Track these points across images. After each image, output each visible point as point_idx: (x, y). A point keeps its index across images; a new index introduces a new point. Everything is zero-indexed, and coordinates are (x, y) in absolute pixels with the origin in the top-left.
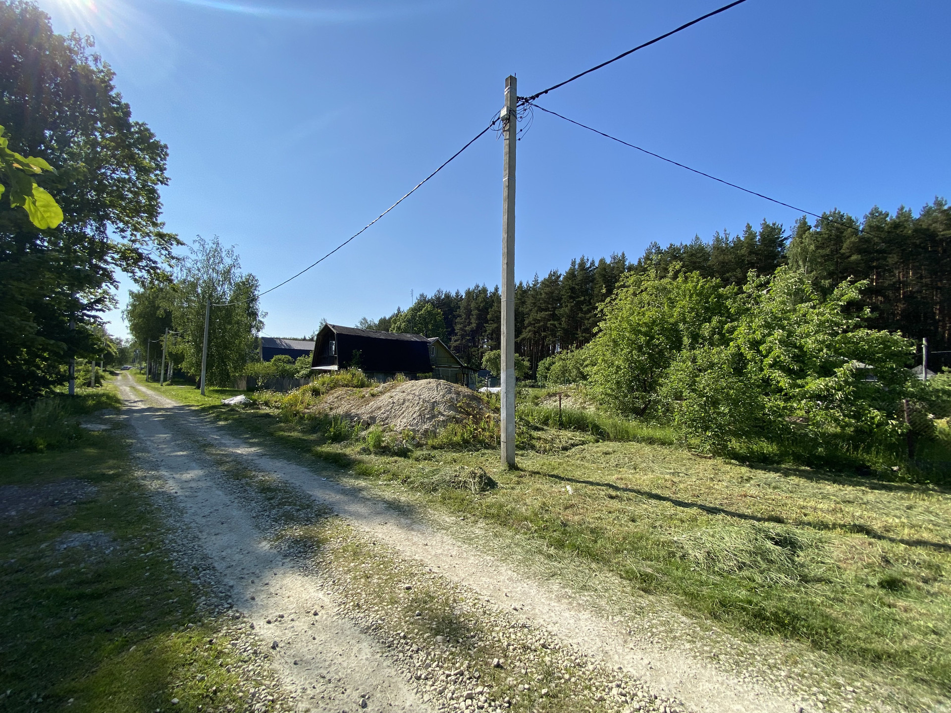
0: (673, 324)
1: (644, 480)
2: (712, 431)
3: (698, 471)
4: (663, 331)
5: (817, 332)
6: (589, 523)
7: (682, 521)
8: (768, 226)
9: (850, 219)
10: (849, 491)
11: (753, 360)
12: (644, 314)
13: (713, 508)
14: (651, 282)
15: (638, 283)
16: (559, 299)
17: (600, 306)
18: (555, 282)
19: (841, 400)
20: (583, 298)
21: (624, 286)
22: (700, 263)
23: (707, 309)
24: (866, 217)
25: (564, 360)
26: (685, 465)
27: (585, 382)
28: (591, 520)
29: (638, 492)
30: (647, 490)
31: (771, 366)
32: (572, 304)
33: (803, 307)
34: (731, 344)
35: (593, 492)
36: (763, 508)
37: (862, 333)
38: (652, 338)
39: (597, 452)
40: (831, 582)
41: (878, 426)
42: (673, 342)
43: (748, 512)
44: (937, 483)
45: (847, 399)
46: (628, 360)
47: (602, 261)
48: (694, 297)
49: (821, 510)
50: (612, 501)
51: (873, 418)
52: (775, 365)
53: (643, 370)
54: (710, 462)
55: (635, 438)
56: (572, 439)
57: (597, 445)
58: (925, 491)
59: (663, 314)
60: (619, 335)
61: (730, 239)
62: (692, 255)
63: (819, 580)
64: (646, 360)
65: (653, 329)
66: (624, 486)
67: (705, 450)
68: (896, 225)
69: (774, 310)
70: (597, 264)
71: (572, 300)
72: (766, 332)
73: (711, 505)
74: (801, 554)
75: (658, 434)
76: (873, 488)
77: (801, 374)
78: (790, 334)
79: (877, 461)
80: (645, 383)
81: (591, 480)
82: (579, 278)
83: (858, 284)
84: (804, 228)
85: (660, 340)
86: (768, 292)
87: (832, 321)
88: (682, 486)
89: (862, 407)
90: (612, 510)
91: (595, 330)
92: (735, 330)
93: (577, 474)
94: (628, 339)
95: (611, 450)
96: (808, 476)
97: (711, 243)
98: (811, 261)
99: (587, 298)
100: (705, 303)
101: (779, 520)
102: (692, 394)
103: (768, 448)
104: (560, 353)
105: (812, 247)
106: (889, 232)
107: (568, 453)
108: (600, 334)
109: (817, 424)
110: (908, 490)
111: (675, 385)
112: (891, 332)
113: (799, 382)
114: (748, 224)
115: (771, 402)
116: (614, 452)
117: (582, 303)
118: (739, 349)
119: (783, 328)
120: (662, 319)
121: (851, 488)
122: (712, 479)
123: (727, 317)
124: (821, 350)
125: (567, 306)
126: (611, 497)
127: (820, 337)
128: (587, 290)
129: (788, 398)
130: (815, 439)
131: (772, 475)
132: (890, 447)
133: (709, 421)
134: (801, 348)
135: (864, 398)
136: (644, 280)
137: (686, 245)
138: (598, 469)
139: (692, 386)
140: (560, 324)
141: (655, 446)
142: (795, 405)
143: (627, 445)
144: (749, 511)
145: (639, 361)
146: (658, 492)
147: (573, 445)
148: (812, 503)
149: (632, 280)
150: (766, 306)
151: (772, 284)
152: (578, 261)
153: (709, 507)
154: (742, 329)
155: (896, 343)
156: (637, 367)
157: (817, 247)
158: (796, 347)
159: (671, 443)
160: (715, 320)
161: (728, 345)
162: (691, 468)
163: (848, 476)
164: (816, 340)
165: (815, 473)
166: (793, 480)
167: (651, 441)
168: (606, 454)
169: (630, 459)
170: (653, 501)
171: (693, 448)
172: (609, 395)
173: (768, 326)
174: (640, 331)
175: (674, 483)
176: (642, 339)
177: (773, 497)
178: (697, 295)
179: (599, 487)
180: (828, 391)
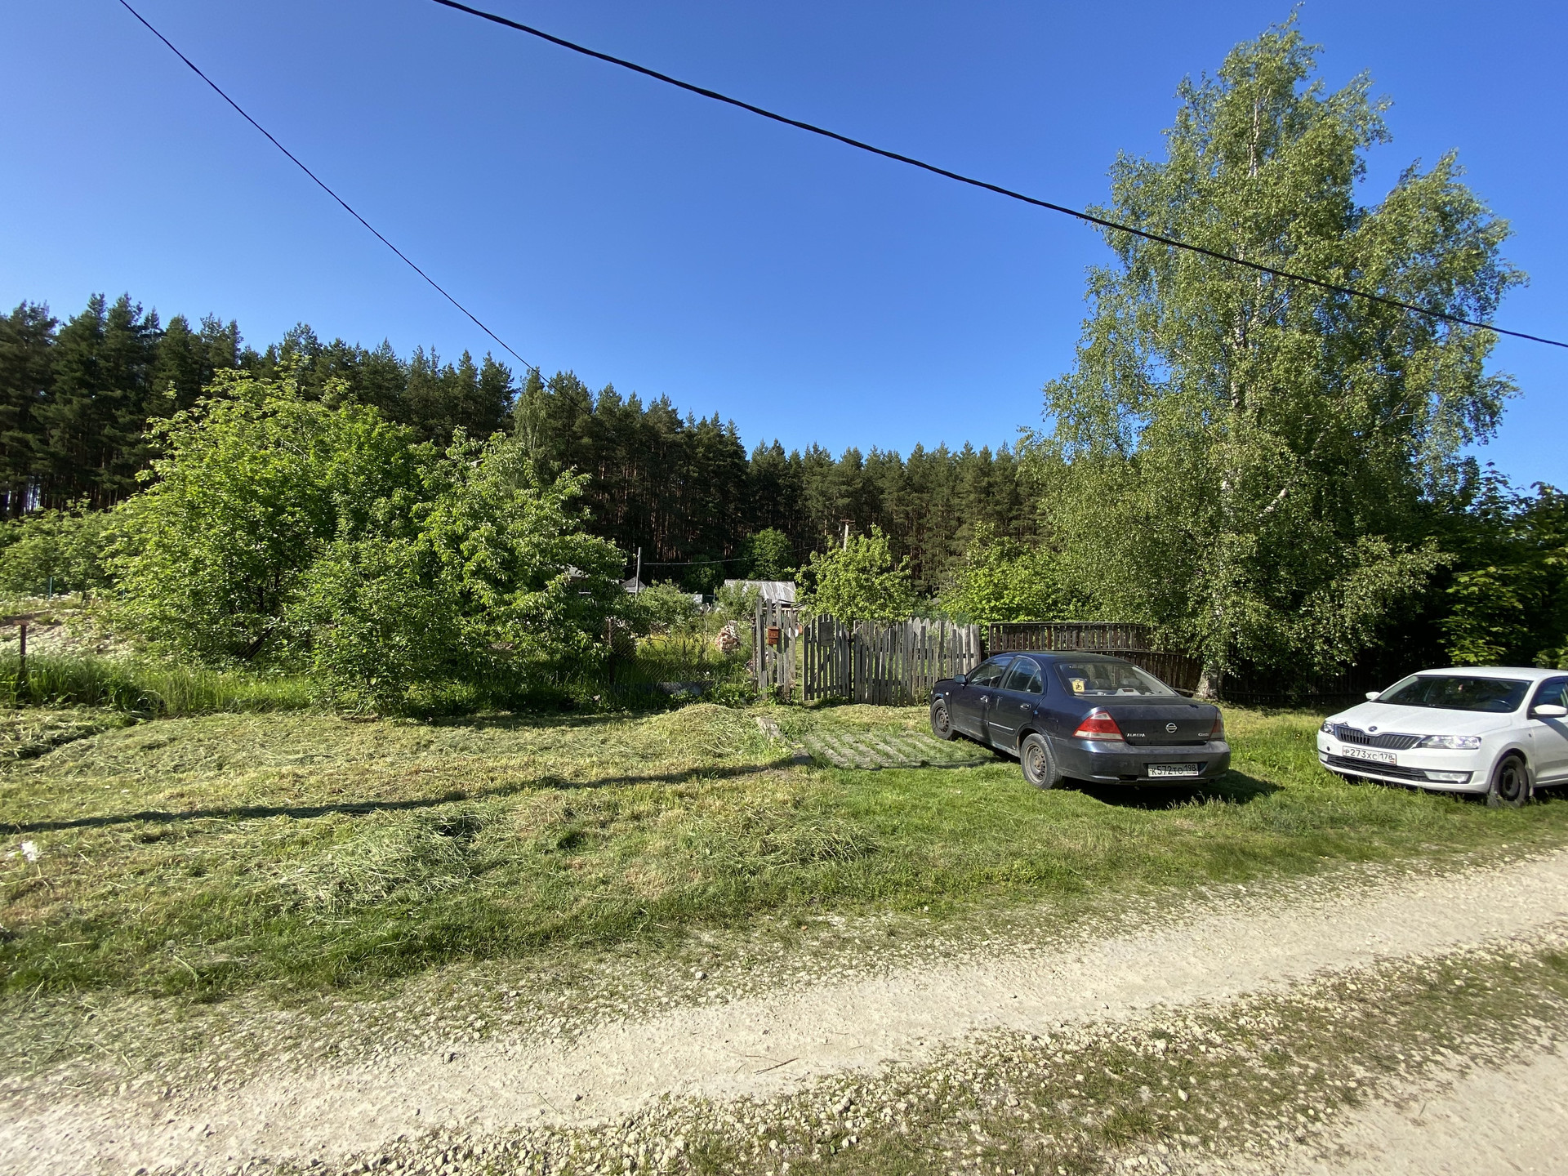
0: (324, 491)
1: (234, 787)
2: (378, 677)
3: (348, 746)
4: (303, 501)
5: (531, 532)
6: (81, 912)
7: (304, 843)
8: (493, 365)
9: (585, 390)
10: (549, 734)
11: (450, 563)
12: (265, 462)
13: (363, 805)
14: (284, 401)
15: (257, 397)
16: (47, 381)
17: (160, 425)
18: (34, 335)
19: (550, 621)
20: (118, 393)
21: (224, 395)
22: (388, 389)
23: (387, 474)
24: (600, 393)
25: (49, 533)
26: (327, 740)
27: (106, 592)
28: (85, 904)
29: (220, 813)
30: (239, 804)
31: (474, 574)
32: (86, 401)
33: (521, 494)
34: (420, 536)
35: (102, 840)
36: (441, 784)
37: (580, 537)
38: (281, 510)
39: (128, 747)
40: (507, 863)
41: (585, 649)
42: (321, 523)
43: (417, 796)
44: (631, 709)
45: (557, 619)
46: (223, 549)
47: (179, 324)
48: (366, 450)
49: (513, 768)
50: (148, 848)
51: (579, 642)
52: (479, 572)
53: (258, 570)
54: (373, 727)
55: (228, 705)
56: (57, 727)
57: (128, 731)
58: (619, 720)
59: (306, 470)
60: (205, 494)
61: (440, 367)
62: (376, 372)
63: (493, 865)
64: (265, 551)
65: (283, 493)
66: (186, 809)
67: (367, 708)
68: (627, 415)
69: (483, 493)
70: (164, 325)
71: (85, 391)
72: (471, 524)
73: (362, 801)
74: (478, 836)
75: (283, 689)
76: (573, 726)
77: (509, 587)
78: (501, 530)
79: (579, 691)
80: (261, 596)
81: (98, 814)
82: (111, 343)
83: (580, 477)
84: (535, 383)
85: (295, 517)
86: (479, 464)
87: (552, 518)
88: (313, 780)
89: (570, 629)
90: (146, 867)
91: (142, 475)
92: (427, 515)
93: (61, 809)
94: (226, 507)
95: (163, 738)
96: (505, 724)
97: (410, 362)
98: (541, 432)
99: (132, 395)
100: (385, 463)
101: (458, 797)
102: (347, 616)
103: (461, 691)
104: (39, 515)
105: (543, 414)
106: (620, 420)
107: (39, 763)
108: (156, 487)
109: (522, 654)
110: (605, 721)
111: (317, 600)
112: (606, 540)
113: (506, 597)
114: (467, 352)
115: (468, 626)
116: (172, 740)
117: (119, 403)
118: (432, 545)
119: (494, 522)
120: (304, 477)
121: (551, 730)
122: (371, 756)
123: (418, 493)
124: (533, 556)
125: (69, 402)
126: (149, 840)
127: (536, 538)
128: (133, 377)
129: (492, 621)
130: (519, 674)
131: (463, 731)
132: (594, 674)
133: (375, 660)
134: (511, 551)
135: (573, 617)
136: (271, 395)
137: (367, 352)
138: (123, 784)
139: (350, 603)
140: (45, 442)
141: (273, 715)
142: (499, 629)
143: (207, 721)
144: (419, 794)
145: (249, 553)
146: (264, 802)
147: (57, 742)
148: (504, 761)
149: (241, 387)
150: (475, 486)
151: (484, 455)
152: (111, 303)
153: (358, 805)
154: (438, 515)
155: (610, 552)
156: (244, 564)
157: (549, 416)
158: (506, 549)
159: (306, 705)
160: (398, 495)
161: (416, 537)
162: (337, 744)
163: (551, 715)
164: (530, 542)
165: (515, 717)
166: (490, 732)
167: (263, 706)
168: (151, 747)
169: (211, 749)
170: (249, 823)
171: (346, 708)
172: (172, 620)
173: (474, 515)
174: (254, 494)
175: (298, 778)
176: (258, 511)
177: (456, 764)
178: (371, 446)
179: (119, 826)
180: (537, 609)
